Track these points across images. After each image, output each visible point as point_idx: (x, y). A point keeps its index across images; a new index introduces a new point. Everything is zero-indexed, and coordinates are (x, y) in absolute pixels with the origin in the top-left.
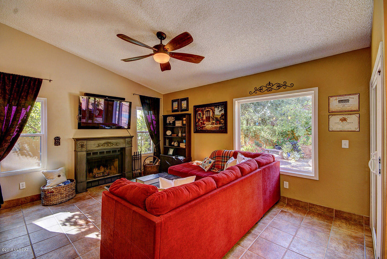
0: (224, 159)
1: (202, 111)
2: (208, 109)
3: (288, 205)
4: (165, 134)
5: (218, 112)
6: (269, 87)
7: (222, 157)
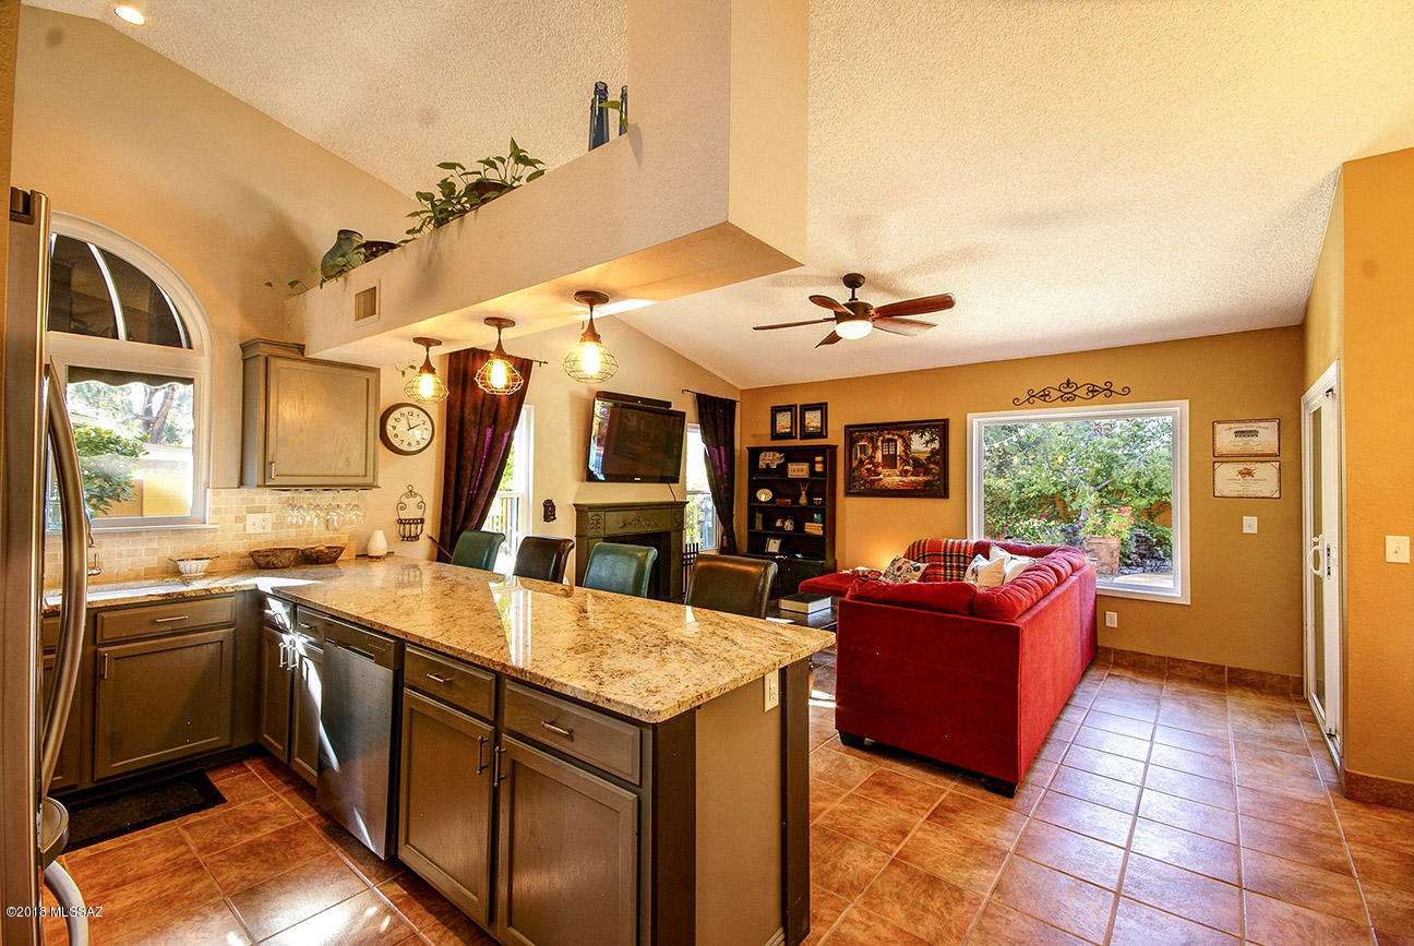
0: (951, 562)
1: (871, 439)
2: (891, 436)
3: (1117, 665)
4: (753, 498)
5: (920, 445)
6: (1068, 390)
7: (945, 555)
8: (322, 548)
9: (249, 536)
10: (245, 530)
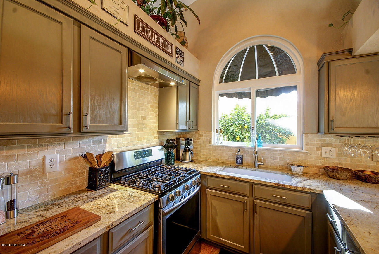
8: (369, 173)
9: (324, 158)
10: (321, 155)
